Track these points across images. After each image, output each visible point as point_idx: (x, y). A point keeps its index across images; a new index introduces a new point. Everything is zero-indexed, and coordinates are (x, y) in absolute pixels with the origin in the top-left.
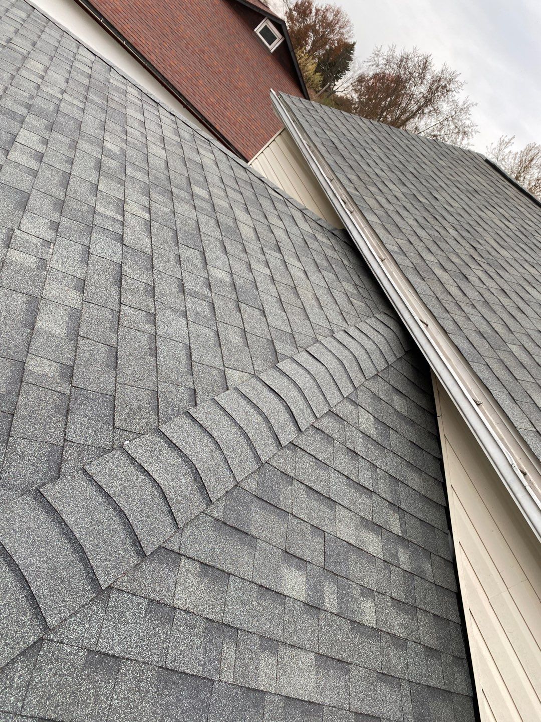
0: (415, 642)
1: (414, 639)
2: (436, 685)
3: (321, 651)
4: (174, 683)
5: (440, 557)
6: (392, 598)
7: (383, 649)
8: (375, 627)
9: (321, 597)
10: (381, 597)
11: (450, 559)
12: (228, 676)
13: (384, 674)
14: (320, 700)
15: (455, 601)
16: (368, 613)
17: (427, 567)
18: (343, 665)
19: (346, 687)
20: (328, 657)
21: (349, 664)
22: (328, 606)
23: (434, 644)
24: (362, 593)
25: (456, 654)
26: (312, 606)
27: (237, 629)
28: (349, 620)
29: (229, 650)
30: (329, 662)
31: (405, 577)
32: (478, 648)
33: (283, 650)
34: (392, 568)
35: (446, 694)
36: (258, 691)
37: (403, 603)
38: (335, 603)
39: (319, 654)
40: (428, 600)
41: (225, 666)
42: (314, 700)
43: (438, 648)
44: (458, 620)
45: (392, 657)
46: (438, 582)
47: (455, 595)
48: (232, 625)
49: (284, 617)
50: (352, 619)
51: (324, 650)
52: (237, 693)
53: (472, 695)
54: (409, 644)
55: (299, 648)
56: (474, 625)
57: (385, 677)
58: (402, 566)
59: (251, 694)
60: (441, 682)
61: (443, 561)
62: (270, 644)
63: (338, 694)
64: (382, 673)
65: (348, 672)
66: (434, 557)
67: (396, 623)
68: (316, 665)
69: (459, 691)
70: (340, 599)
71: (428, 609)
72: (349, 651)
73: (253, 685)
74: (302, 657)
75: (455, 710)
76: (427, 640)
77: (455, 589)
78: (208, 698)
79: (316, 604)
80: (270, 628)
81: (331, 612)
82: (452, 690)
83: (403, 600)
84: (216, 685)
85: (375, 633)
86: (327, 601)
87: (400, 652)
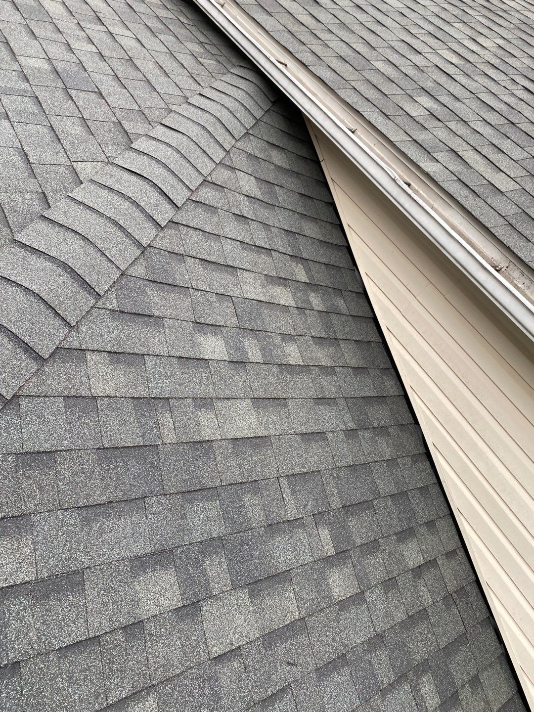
0: (342, 367)
1: (341, 364)
2: (369, 395)
3: (256, 396)
4: (117, 457)
5: (351, 291)
6: (312, 337)
7: (314, 380)
8: (302, 364)
9: (244, 351)
10: (302, 338)
11: (361, 291)
12: (170, 437)
13: (320, 398)
14: (266, 433)
15: (373, 325)
16: (293, 354)
17: (341, 304)
18: (280, 401)
19: (288, 417)
20: (264, 398)
21: (285, 399)
22: (252, 358)
23: (361, 363)
24: (283, 340)
25: (382, 366)
26: (237, 362)
27: (168, 399)
28: (276, 365)
29: (165, 418)
30: (267, 402)
31: (320, 317)
32: (401, 357)
33: (218, 404)
34: (307, 312)
35: (380, 399)
36: (204, 441)
37: (324, 338)
38: (259, 354)
39: (254, 398)
40: (347, 330)
41: (164, 432)
42: (260, 434)
43: (365, 366)
44: (378, 339)
45: (324, 383)
46: (353, 313)
47: (371, 320)
48: (161, 397)
49: (212, 377)
50: (279, 363)
51: (259, 394)
52: (183, 449)
53: (403, 393)
54: (337, 369)
55: (234, 398)
56: (393, 338)
57: (321, 400)
58: (316, 308)
59: (198, 446)
60: (373, 391)
61: (354, 295)
62: (204, 402)
63: (282, 424)
64: (318, 398)
65: (286, 405)
66: (345, 293)
67: (322, 356)
68: (254, 408)
69: (391, 393)
70: (262, 349)
71: (349, 338)
72: (283, 388)
73: (198, 438)
74: (239, 405)
75: (390, 409)
76: (354, 363)
77: (371, 315)
78: (156, 460)
79: (240, 359)
80: (199, 390)
81: (257, 363)
82: (385, 395)
83: (324, 336)
84: (161, 448)
85: (304, 368)
86: (250, 354)
87: (330, 378)
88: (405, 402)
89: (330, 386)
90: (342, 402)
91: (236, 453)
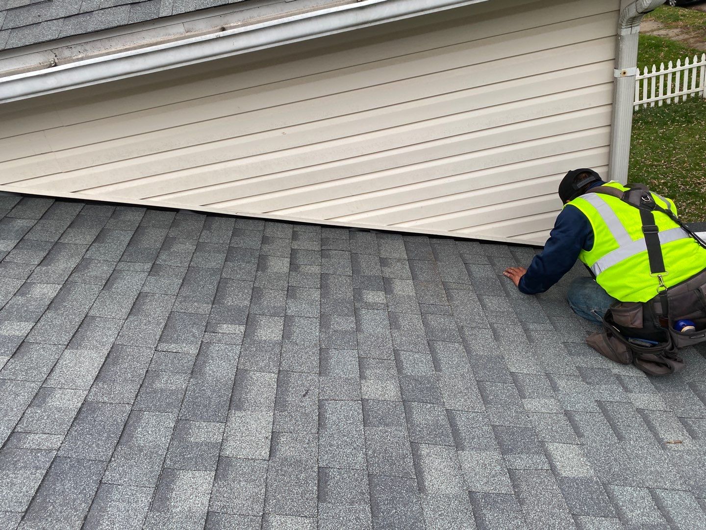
0: (87, 250)
2: (129, 238)
3: (66, 343)
5: (13, 208)
6: (39, 265)
7: (85, 282)
9: (10, 339)
10: (34, 275)
11: (18, 199)
12: (56, 441)
15: (63, 203)
16: (45, 291)
17: (20, 224)
18: (86, 321)
19: (106, 320)
20: (73, 336)
21: (86, 316)
22: (24, 332)
23: (95, 232)
24: (23, 295)
26: (18, 349)
27: (13, 432)
28: (46, 311)
30: (78, 335)
31: (22, 248)
33: (52, 383)
34: (7, 259)
35: (139, 231)
36: (80, 409)
37: (48, 254)
38: (23, 324)
39: (68, 345)
40: (53, 229)
41: (47, 445)
42: (106, 353)
43: (99, 230)
44: (80, 206)
45: (94, 273)
46: (38, 216)
47: (57, 203)
48: (6, 439)
49: (18, 380)
50: (46, 308)
51: (65, 338)
52: (76, 431)
53: (145, 209)
54: (87, 256)
55: (55, 365)
56: (87, 192)
57: (108, 283)
58: (9, 249)
59: (81, 417)
60: (128, 233)
61: (19, 207)
62: (40, 397)
63: (109, 329)
64: (105, 285)
65: (94, 318)
66: (12, 214)
67: (64, 264)
68: (77, 349)
69: (139, 219)
70: (20, 319)
71: (62, 232)
72: (75, 314)
73: (74, 414)
74: (64, 363)
75: (153, 226)
76: (90, 238)
77: (51, 201)
78: (71, 461)
79: (16, 345)
80: (25, 396)
81: (31, 330)
82: (137, 225)
83: (45, 254)
84: (60, 453)
85: (67, 286)
86: (17, 333)
87: (92, 265)
88: (154, 211)
89: (100, 270)
90: (122, 265)
91: (111, 381)
